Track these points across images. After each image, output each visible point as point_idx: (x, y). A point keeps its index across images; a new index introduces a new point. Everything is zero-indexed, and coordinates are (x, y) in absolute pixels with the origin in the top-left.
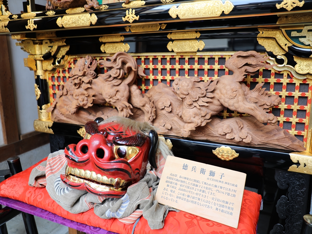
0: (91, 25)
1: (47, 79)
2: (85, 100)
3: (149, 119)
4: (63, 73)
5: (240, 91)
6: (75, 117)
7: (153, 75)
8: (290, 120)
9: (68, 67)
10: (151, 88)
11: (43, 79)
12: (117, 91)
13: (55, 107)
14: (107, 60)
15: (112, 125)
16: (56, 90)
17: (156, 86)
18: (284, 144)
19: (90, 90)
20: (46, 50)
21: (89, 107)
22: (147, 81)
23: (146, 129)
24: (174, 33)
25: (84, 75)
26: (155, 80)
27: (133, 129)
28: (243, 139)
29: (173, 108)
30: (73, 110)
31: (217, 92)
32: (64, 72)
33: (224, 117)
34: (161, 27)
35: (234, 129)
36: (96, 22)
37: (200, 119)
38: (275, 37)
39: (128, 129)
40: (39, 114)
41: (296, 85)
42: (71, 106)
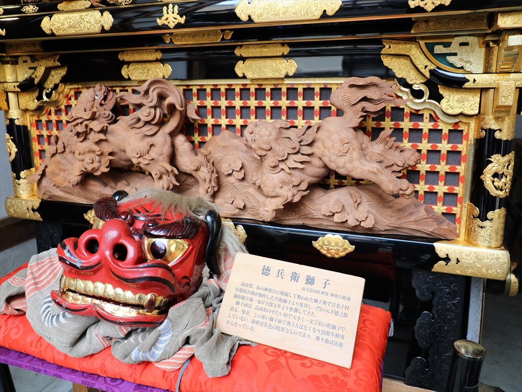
0: (103, 30)
1: (29, 125)
2: (96, 161)
3: (207, 192)
4: (56, 114)
5: (355, 143)
6: (80, 191)
7: (212, 117)
8: (434, 188)
9: (66, 105)
10: (210, 139)
11: (21, 125)
12: (152, 145)
13: (43, 175)
14: (134, 92)
15: (143, 203)
16: (44, 144)
17: (218, 136)
18: (426, 228)
19: (104, 144)
20: (24, 74)
21: (103, 173)
22: (202, 128)
23: (201, 209)
24: (247, 46)
25: (93, 118)
26: (216, 126)
27: (179, 209)
28: (361, 222)
29: (246, 173)
30: (75, 177)
31: (318, 144)
32: (58, 113)
33: (331, 187)
34: (224, 37)
35: (346, 207)
36: (111, 26)
37: (290, 190)
38: (409, 54)
39: (169, 209)
40: (15, 187)
41: (444, 133)
42: (71, 172)
